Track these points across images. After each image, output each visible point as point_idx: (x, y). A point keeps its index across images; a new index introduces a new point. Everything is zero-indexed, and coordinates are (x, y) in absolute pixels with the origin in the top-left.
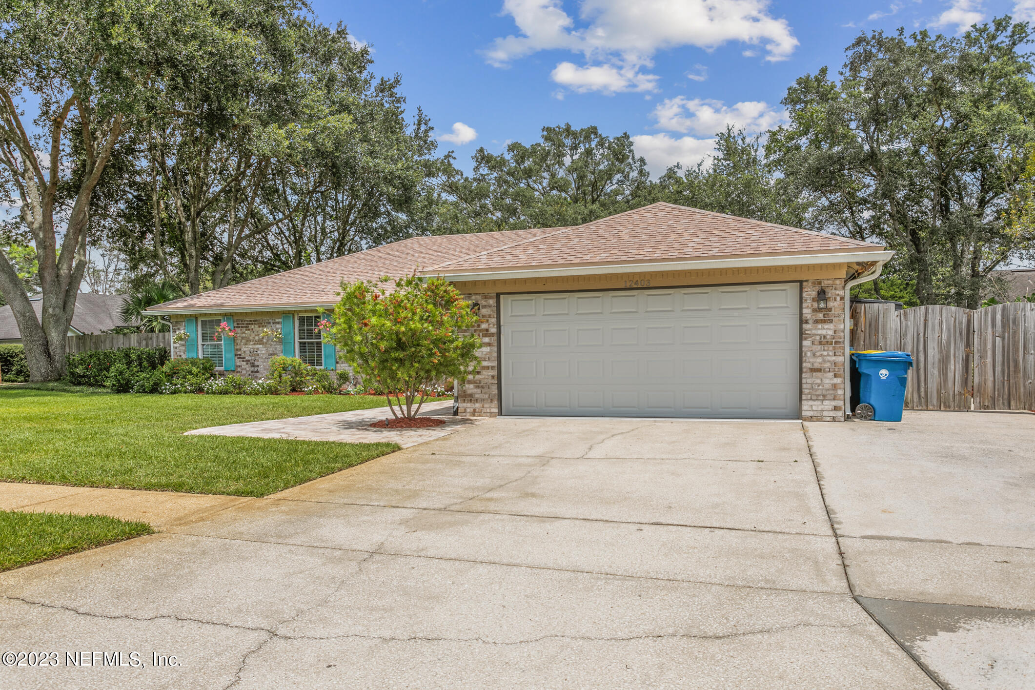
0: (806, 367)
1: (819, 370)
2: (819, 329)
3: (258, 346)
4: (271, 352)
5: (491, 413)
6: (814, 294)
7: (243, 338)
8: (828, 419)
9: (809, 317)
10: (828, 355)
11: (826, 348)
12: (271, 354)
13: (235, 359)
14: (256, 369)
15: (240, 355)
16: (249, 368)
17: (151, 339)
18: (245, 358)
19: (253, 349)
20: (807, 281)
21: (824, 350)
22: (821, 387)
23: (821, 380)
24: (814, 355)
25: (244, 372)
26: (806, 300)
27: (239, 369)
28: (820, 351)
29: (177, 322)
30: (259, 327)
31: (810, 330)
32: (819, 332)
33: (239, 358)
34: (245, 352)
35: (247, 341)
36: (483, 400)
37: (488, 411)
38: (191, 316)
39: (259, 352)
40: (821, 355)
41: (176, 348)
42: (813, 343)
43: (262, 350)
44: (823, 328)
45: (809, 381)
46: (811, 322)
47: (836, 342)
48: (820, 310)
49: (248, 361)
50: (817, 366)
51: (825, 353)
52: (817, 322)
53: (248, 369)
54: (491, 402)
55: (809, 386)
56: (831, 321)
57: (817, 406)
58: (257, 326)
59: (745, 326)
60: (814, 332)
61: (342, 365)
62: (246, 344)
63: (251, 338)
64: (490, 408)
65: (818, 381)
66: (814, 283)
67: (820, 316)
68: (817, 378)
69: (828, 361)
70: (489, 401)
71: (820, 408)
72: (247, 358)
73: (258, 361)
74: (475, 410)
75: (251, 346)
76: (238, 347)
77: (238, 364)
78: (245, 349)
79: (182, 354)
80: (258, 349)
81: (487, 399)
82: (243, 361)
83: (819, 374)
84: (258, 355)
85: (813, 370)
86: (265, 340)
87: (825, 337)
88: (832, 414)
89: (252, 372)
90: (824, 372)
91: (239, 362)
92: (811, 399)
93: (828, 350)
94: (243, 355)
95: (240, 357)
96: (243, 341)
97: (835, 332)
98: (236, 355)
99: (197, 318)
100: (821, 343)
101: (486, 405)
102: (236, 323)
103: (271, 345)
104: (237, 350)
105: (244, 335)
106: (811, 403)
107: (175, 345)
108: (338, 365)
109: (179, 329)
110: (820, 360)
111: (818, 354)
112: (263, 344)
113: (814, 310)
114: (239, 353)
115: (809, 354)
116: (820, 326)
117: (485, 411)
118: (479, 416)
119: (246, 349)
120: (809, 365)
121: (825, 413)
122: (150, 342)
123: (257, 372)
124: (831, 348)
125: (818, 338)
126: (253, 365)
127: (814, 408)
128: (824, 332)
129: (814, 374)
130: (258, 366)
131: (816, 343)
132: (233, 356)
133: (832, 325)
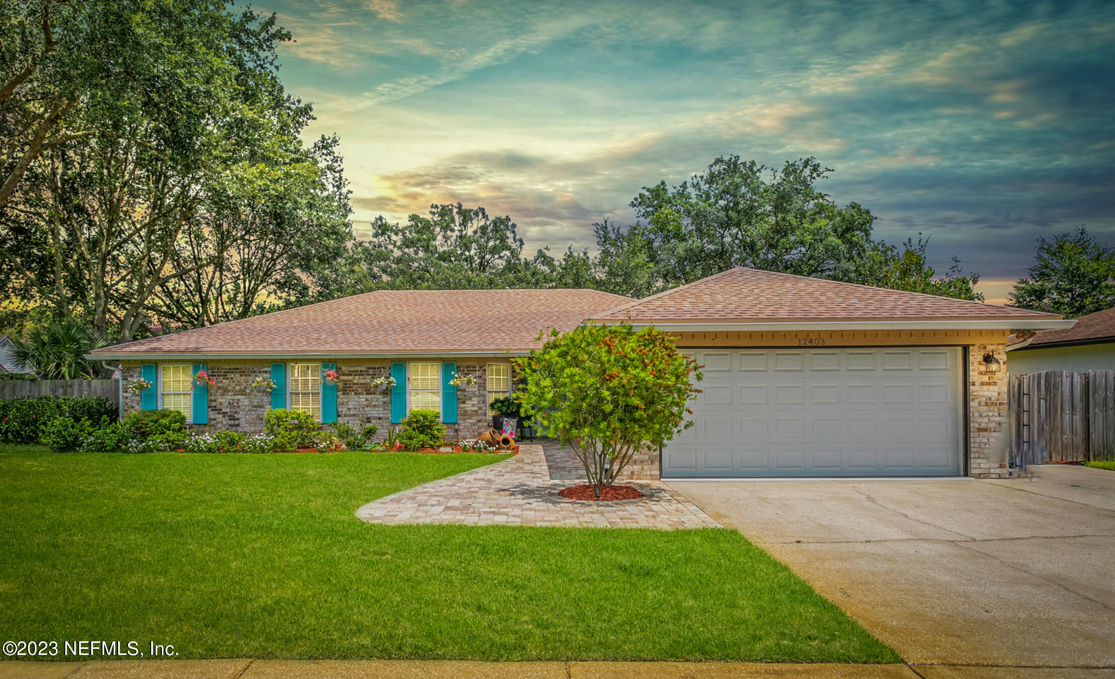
0: (974, 427)
1: (985, 430)
2: (985, 391)
3: (238, 397)
4: (255, 404)
5: (651, 475)
6: (980, 358)
7: (219, 388)
8: (994, 476)
9: (975, 379)
10: (993, 415)
11: (991, 409)
12: (256, 406)
13: (208, 412)
14: (237, 422)
15: (215, 407)
16: (225, 421)
17: (71, 386)
18: (221, 410)
19: (233, 400)
20: (973, 345)
21: (990, 411)
22: (987, 446)
23: (988, 439)
24: (981, 416)
25: (219, 425)
26: (973, 363)
27: (213, 422)
28: (986, 411)
29: (129, 369)
30: (241, 376)
31: (976, 391)
32: (985, 394)
33: (212, 410)
34: (221, 403)
35: (225, 391)
36: (642, 462)
37: (648, 473)
38: (149, 361)
39: (240, 404)
40: (987, 416)
41: (127, 398)
42: (979, 404)
43: (244, 401)
44: (989, 390)
45: (977, 440)
46: (977, 384)
47: (1000, 404)
48: (986, 373)
49: (226, 413)
50: (983, 426)
51: (991, 414)
52: (982, 384)
53: (224, 423)
54: (652, 464)
55: (977, 445)
56: (995, 384)
57: (984, 464)
58: (238, 375)
59: (909, 386)
60: (980, 393)
61: (344, 419)
62: (223, 395)
63: (230, 388)
64: (651, 470)
65: (985, 440)
66: (979, 347)
67: (985, 378)
68: (984, 437)
69: (994, 421)
70: (650, 462)
71: (987, 466)
72: (224, 410)
73: (239, 413)
74: (632, 473)
75: (229, 397)
76: (212, 398)
77: (212, 417)
78: (221, 400)
79: (135, 405)
80: (239, 400)
81: (647, 461)
82: (219, 413)
83: (985, 434)
84: (239, 407)
85: (980, 430)
86: (248, 391)
87: (990, 399)
88: (998, 471)
89: (230, 425)
90: (990, 431)
91: (212, 415)
92: (979, 458)
93: (993, 411)
94: (219, 407)
95: (214, 409)
96: (219, 391)
97: (999, 394)
98: (209, 407)
99: (157, 364)
100: (986, 404)
101: (646, 467)
102: (210, 371)
103: (256, 396)
104: (211, 401)
105: (220, 385)
106: (979, 461)
107: (125, 395)
108: (340, 419)
109: (131, 376)
110: (986, 420)
111: (984, 414)
112: (246, 395)
113: (981, 373)
114: (214, 404)
115: (976, 414)
116: (985, 388)
117: (644, 473)
118: (638, 479)
119: (223, 401)
120: (977, 425)
121: (992, 471)
122: (69, 390)
123: (238, 425)
124: (996, 409)
125: (984, 399)
126: (231, 418)
127: (982, 466)
128: (989, 394)
129: (981, 433)
130: (238, 419)
131: (983, 404)
132: (206, 407)
133: (996, 387)
